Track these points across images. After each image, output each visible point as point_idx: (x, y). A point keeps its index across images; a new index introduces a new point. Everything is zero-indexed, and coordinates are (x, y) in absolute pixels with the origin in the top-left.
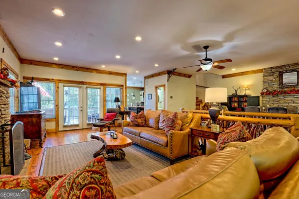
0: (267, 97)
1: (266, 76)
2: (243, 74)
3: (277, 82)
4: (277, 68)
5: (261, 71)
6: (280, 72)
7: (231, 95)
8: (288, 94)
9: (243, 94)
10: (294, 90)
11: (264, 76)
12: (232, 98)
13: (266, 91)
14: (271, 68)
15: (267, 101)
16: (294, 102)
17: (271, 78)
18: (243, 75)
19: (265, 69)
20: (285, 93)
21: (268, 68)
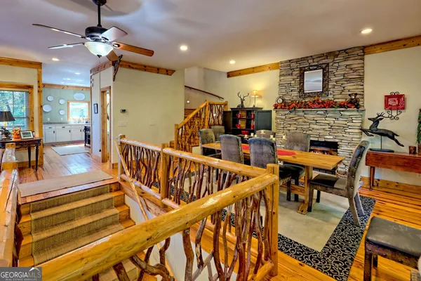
0: (282, 113)
1: (283, 75)
2: (253, 70)
3: (297, 87)
4: (297, 61)
5: (276, 66)
6: (301, 69)
7: (236, 107)
8: (309, 108)
9: (252, 106)
10: (318, 100)
11: (280, 76)
12: (238, 111)
13: (281, 101)
14: (290, 61)
15: (282, 119)
16: (317, 123)
17: (289, 78)
18: (253, 72)
19: (281, 63)
20: (306, 106)
21: (286, 62)
